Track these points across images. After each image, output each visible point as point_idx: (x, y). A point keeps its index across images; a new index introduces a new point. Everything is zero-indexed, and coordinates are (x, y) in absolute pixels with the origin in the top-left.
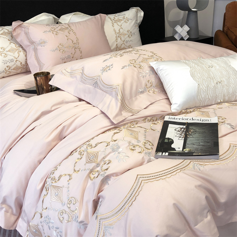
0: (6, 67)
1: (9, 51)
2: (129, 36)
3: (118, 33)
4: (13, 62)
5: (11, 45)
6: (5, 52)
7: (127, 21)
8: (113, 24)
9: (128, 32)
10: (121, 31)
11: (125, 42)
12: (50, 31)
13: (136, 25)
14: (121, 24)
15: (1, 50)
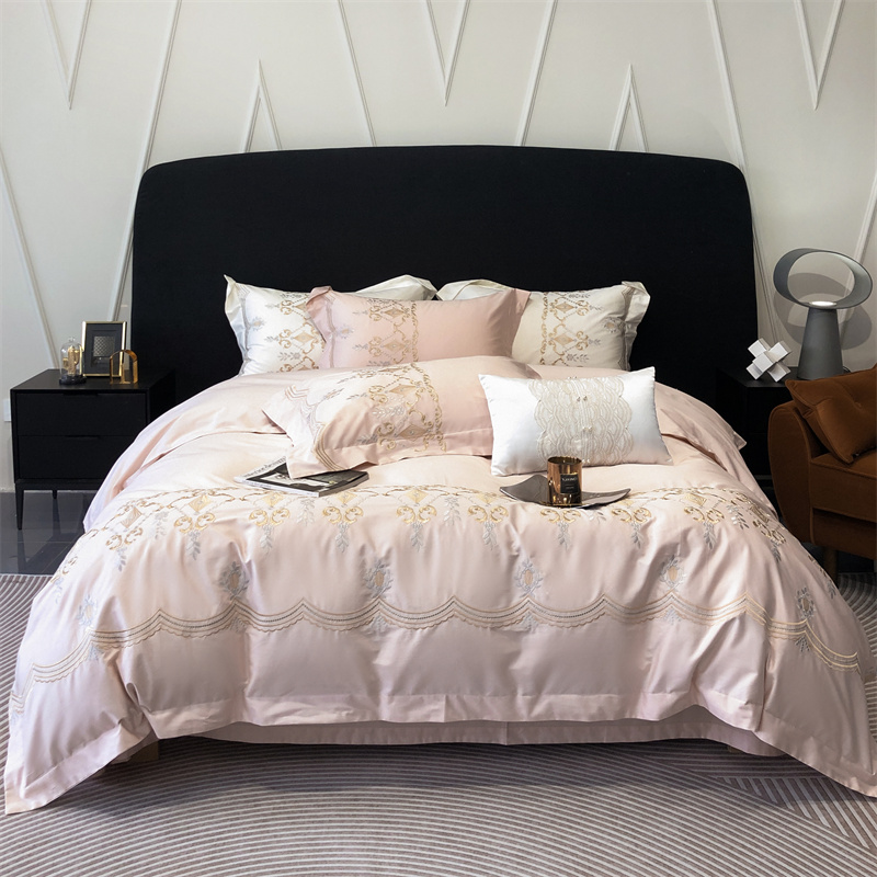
0: (284, 367)
1: (296, 338)
2: (578, 345)
3: (551, 334)
4: (298, 358)
5: (303, 329)
6: (289, 339)
7: (584, 311)
8: (545, 313)
9: (578, 335)
10: (561, 331)
11: (564, 357)
12: (366, 312)
13: (609, 323)
14: (565, 315)
15: (284, 335)
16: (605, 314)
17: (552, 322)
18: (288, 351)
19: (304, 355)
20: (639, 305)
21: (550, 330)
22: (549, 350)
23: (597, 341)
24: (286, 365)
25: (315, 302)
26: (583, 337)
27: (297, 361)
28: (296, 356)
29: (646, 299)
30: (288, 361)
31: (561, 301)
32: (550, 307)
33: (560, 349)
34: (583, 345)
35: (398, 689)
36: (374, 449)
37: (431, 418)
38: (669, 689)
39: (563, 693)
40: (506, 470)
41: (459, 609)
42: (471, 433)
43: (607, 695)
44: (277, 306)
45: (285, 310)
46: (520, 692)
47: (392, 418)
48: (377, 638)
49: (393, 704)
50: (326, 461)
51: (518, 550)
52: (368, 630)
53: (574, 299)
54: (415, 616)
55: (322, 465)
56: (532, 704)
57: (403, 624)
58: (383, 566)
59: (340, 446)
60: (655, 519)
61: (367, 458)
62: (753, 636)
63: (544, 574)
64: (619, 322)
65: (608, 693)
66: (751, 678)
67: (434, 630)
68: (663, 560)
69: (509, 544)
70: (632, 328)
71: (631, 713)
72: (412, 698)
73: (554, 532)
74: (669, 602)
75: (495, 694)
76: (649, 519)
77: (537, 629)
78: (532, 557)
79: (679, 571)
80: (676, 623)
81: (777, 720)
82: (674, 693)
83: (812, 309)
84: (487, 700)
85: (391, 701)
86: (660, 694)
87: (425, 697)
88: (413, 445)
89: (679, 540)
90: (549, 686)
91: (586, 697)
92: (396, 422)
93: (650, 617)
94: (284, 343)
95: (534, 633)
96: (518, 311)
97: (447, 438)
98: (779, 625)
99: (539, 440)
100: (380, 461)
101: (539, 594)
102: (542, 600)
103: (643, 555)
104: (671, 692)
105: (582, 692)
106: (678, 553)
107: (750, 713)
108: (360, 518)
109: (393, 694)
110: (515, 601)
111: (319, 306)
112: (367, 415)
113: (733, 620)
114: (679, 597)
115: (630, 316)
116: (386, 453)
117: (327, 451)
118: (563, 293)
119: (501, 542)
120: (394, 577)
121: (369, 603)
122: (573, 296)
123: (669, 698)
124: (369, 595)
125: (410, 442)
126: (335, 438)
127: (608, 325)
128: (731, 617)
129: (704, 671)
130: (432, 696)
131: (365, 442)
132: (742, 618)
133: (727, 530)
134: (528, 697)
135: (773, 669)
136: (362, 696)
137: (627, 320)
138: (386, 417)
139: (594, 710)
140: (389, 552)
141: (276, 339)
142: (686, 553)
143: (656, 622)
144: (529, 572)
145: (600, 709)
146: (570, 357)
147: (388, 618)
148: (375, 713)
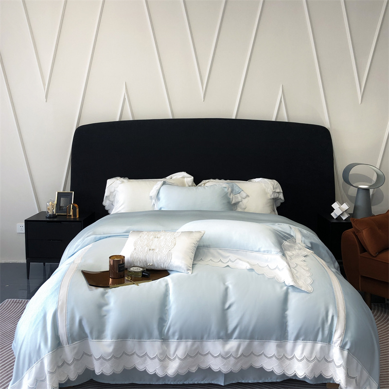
83: (359, 189)
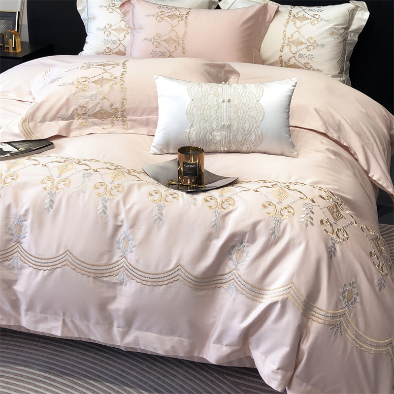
0: (106, 49)
1: (115, 30)
3: (288, 38)
4: (115, 44)
5: (120, 24)
6: (110, 30)
7: (316, 22)
8: (288, 22)
9: (308, 40)
10: (296, 36)
11: (297, 56)
12: (154, 16)
13: (333, 32)
14: (301, 24)
15: (107, 27)
16: (331, 25)
17: (291, 29)
18: (109, 38)
19: (119, 42)
20: (361, 19)
21: (288, 35)
22: (286, 49)
23: (323, 45)
24: (108, 48)
25: (126, 6)
26: (312, 41)
27: (115, 46)
28: (114, 42)
29: (366, 15)
30: (109, 45)
31: (301, 14)
32: (292, 17)
33: (294, 49)
34: (311, 48)
35: (30, 308)
36: (69, 125)
37: (118, 105)
38: (225, 343)
39: (146, 331)
40: (161, 150)
41: (71, 260)
42: (148, 119)
43: (179, 338)
44: (106, 7)
45: (110, 10)
46: (115, 324)
47: (87, 103)
48: (16, 271)
49: (28, 317)
50: (26, 131)
51: (122, 222)
52: (9, 265)
53: (312, 13)
54: (39, 260)
55: (22, 134)
56: (124, 335)
57: (31, 265)
58: (22, 221)
59: (44, 120)
60: (236, 209)
61: (59, 132)
62: (291, 319)
63: (137, 243)
64: (342, 31)
65: (180, 336)
66: (284, 350)
67: (51, 273)
68: (233, 244)
69: (116, 216)
70: (354, 36)
71: (199, 353)
72: (40, 315)
73: (152, 211)
74: (231, 278)
75: (97, 323)
76: (231, 208)
77: (128, 283)
78: (130, 228)
79: (245, 254)
80: (234, 295)
81: (305, 384)
82: (228, 347)
84: (92, 327)
85: (26, 315)
86: (218, 345)
87: (49, 316)
88: (102, 124)
89: (248, 230)
90: (136, 324)
91: (163, 337)
92: (90, 106)
93: (219, 285)
94: (107, 33)
95: (126, 285)
96: (268, 19)
97: (129, 120)
98: (318, 311)
99: (187, 131)
100: (72, 134)
101: (132, 258)
102: (133, 263)
103: (218, 237)
104: (226, 346)
105: (160, 333)
106: (246, 240)
107: (279, 377)
108: (14, 182)
109: (28, 310)
110: (115, 260)
111: (127, 10)
112: (68, 100)
113: (276, 303)
114: (239, 276)
115: (354, 27)
116: (79, 128)
117: (31, 124)
118: (304, 8)
119: (110, 213)
120: (28, 230)
121: (10, 245)
122: (310, 10)
123: (225, 350)
124: (11, 240)
125: (100, 121)
126: (40, 115)
127: (332, 34)
128: (275, 300)
129: (252, 335)
130: (53, 317)
131: (63, 119)
132: (284, 303)
133: (292, 226)
134: (121, 329)
135: (306, 346)
136: (7, 307)
137: (350, 30)
138: (82, 102)
139: (168, 347)
140: (27, 211)
141: (102, 30)
142: (253, 240)
143: (222, 290)
144: (127, 239)
145: (173, 347)
146: (301, 56)
147: (23, 259)
148: (18, 321)
